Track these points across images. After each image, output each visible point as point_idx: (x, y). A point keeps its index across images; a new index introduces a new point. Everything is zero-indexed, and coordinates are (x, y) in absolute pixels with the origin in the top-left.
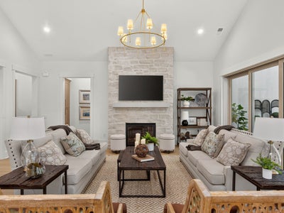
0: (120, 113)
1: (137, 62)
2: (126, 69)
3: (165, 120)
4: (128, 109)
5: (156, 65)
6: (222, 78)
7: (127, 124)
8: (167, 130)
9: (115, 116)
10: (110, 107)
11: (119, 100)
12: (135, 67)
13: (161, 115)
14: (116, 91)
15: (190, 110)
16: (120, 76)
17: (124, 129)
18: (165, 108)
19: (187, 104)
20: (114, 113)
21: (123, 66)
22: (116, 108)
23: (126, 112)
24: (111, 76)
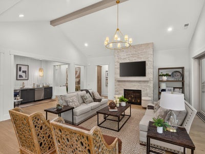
0: (120, 83)
1: (129, 55)
2: (123, 59)
3: (148, 88)
4: (125, 81)
5: (141, 55)
6: (192, 59)
7: (125, 90)
8: (149, 95)
9: (118, 85)
10: (115, 80)
11: (120, 76)
12: (129, 57)
13: (145, 85)
14: (118, 71)
15: (168, 83)
16: (120, 63)
17: (123, 92)
18: (147, 81)
19: (165, 78)
20: (118, 83)
21: (122, 58)
22: (119, 81)
23: (123, 83)
24: (116, 63)
